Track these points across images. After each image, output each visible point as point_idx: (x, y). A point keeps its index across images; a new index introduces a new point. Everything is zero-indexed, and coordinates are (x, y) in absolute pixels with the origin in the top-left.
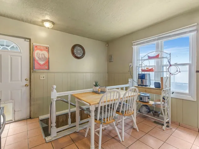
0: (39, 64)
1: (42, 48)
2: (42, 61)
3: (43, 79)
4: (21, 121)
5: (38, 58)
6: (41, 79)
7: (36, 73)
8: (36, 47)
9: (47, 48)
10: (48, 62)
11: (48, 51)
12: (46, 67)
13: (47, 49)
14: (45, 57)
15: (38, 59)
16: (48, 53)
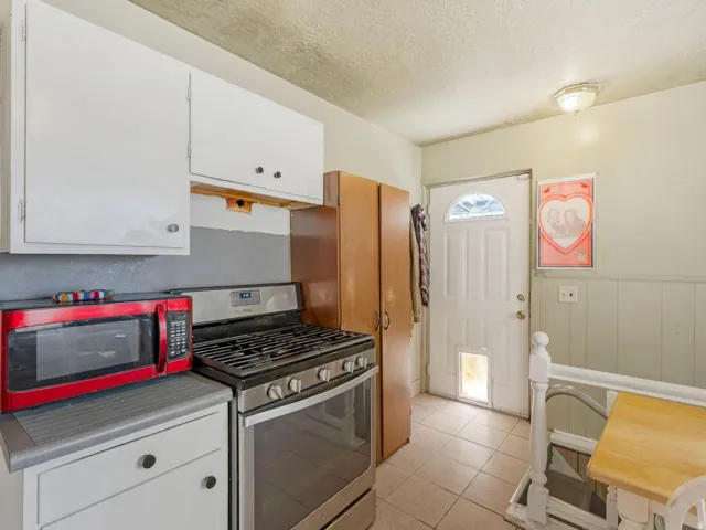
0: (557, 248)
1: (567, 190)
2: (567, 236)
3: (569, 299)
4: (504, 416)
5: (554, 226)
6: (561, 300)
7: (545, 277)
8: (547, 191)
9: (584, 186)
10: (588, 238)
11: (590, 197)
12: (583, 258)
13: (586, 190)
14: (576, 219)
15: (554, 231)
16: (591, 204)
